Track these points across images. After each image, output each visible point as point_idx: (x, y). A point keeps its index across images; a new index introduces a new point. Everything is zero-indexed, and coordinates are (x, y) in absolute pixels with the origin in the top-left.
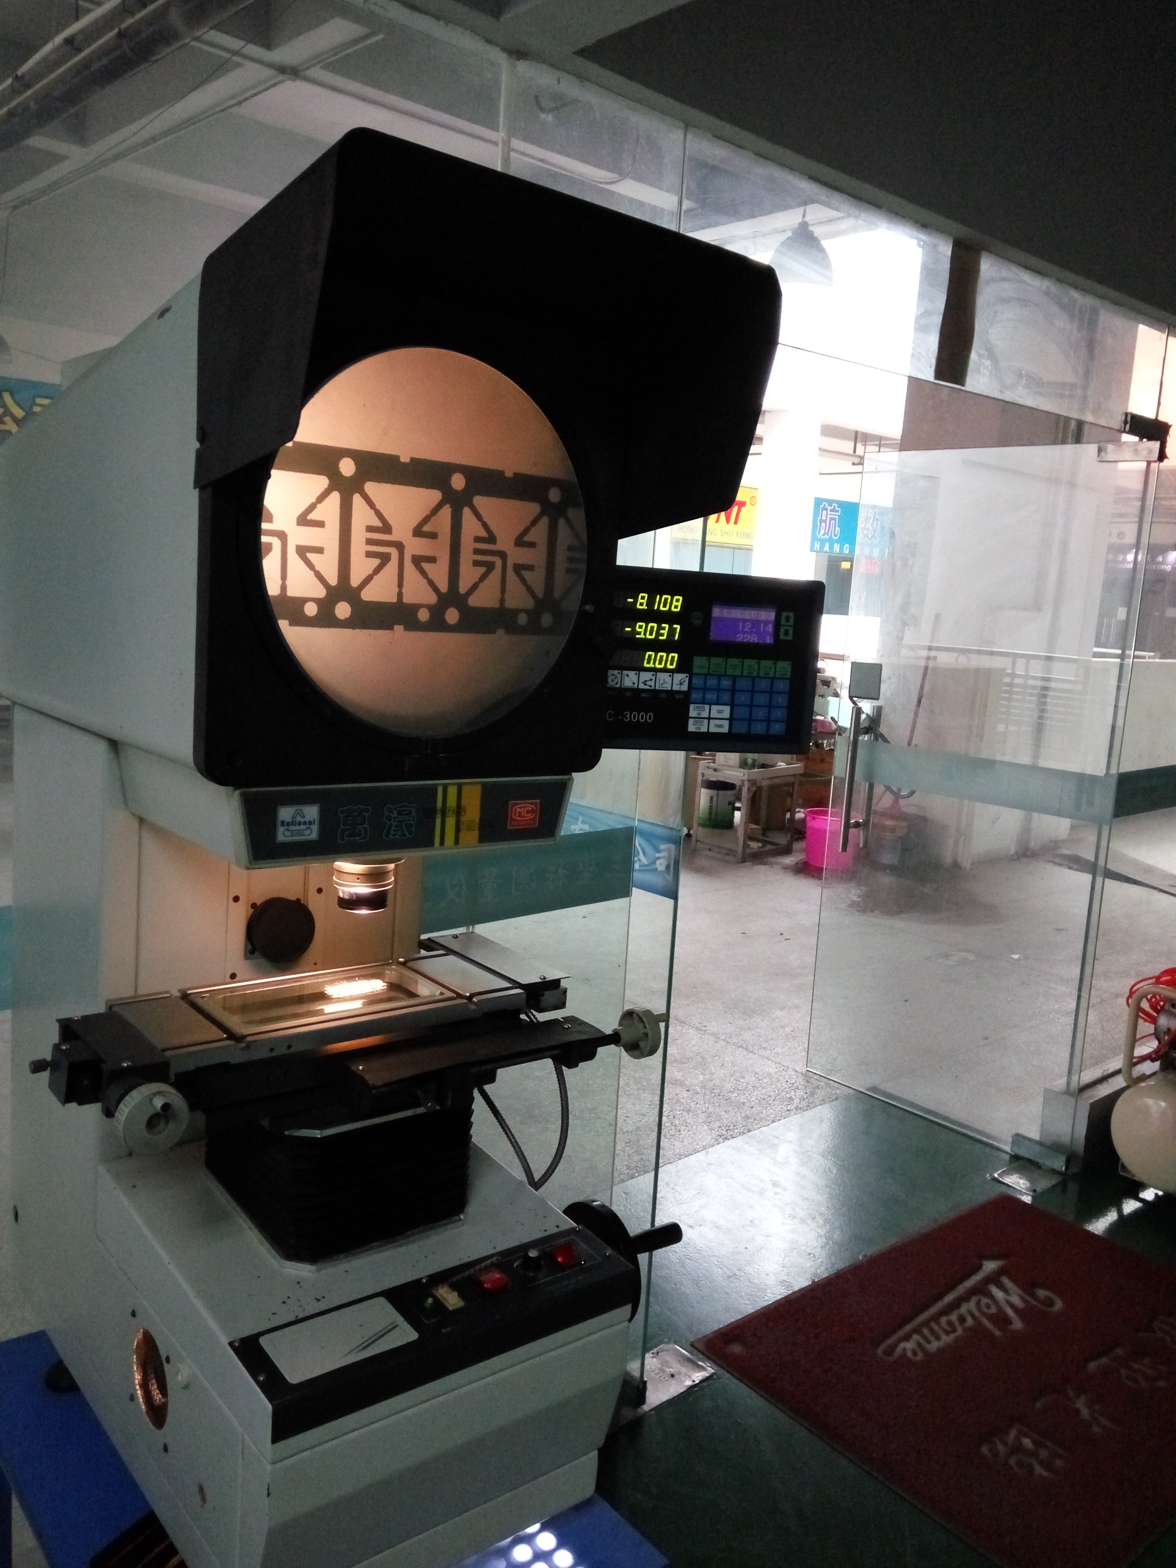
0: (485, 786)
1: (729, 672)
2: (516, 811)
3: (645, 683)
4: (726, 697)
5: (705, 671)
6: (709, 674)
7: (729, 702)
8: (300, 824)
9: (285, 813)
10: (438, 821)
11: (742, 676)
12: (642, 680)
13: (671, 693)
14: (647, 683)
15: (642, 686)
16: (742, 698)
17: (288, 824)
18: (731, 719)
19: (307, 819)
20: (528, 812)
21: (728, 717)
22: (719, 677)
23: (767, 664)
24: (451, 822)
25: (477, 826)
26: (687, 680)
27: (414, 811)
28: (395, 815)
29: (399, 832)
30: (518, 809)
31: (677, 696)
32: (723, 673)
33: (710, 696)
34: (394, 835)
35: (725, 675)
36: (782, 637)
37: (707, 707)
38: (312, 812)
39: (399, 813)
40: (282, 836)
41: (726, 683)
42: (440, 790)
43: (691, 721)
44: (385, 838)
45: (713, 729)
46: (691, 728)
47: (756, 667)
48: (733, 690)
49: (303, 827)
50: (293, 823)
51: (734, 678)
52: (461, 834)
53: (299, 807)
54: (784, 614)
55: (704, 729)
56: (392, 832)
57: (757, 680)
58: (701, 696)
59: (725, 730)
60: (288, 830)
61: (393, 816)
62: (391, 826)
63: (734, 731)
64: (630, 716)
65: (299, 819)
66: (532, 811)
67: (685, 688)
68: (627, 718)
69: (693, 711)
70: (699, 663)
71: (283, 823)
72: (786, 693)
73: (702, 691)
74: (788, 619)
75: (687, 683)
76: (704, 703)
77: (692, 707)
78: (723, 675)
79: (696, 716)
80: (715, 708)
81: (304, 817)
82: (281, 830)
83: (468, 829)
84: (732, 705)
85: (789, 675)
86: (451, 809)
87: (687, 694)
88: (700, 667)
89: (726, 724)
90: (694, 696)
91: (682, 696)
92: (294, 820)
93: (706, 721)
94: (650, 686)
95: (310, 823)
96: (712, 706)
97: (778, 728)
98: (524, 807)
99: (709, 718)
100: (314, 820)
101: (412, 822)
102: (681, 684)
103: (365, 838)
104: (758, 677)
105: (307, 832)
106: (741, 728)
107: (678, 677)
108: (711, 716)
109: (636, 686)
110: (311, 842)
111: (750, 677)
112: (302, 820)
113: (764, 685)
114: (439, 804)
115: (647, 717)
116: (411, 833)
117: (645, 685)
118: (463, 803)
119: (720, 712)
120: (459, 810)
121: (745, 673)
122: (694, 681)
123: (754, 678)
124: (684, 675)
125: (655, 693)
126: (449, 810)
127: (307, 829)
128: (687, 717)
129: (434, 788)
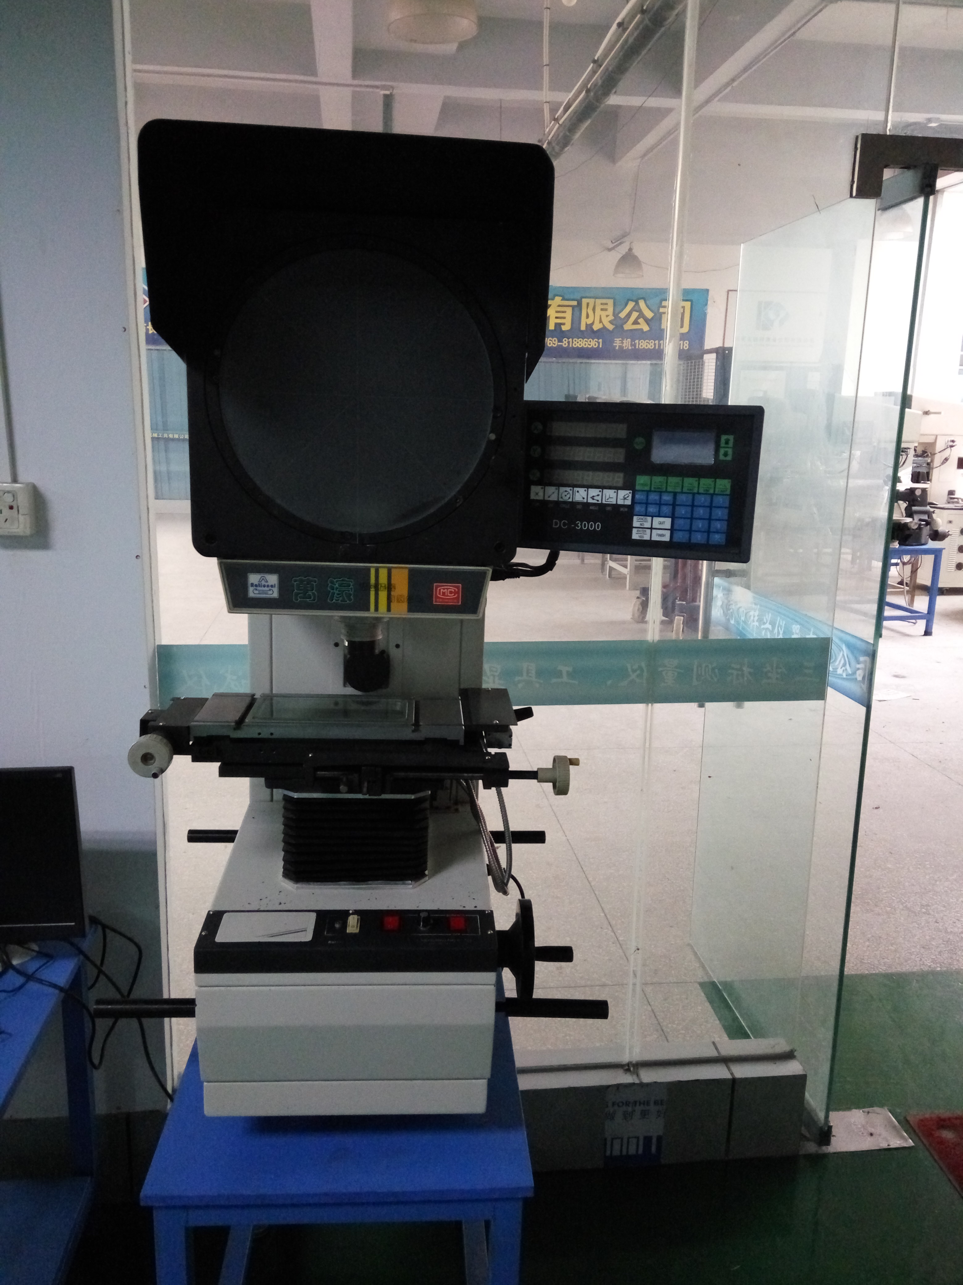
0: (411, 571)
1: (669, 489)
2: (440, 590)
3: (593, 498)
4: (666, 509)
5: (647, 488)
6: (650, 491)
7: (671, 516)
8: (264, 586)
9: (253, 578)
10: (372, 593)
11: (682, 492)
12: (590, 495)
13: (616, 507)
14: (595, 498)
15: (590, 501)
16: (682, 511)
17: (256, 586)
18: (672, 530)
19: (270, 584)
20: (451, 592)
21: (670, 528)
22: (661, 493)
23: (706, 482)
24: (383, 595)
25: (406, 600)
26: (631, 495)
27: (351, 584)
28: (337, 585)
29: (341, 599)
30: (442, 590)
31: (622, 509)
32: (664, 490)
33: (652, 509)
34: (336, 600)
35: (666, 492)
36: (722, 457)
37: (649, 519)
38: (273, 579)
39: (340, 585)
40: (252, 593)
41: (667, 498)
42: (373, 572)
43: (634, 531)
44: (328, 601)
45: (655, 538)
46: (635, 536)
47: (696, 484)
48: (674, 505)
49: (266, 588)
50: (259, 585)
51: (675, 494)
52: (392, 605)
53: (262, 575)
54: (724, 438)
55: (647, 537)
56: (335, 597)
57: (697, 496)
58: (643, 509)
59: (667, 538)
60: (256, 590)
61: (335, 586)
62: (334, 593)
63: (675, 540)
64: (581, 525)
65: (263, 583)
66: (455, 593)
67: (628, 502)
68: (578, 527)
69: (636, 522)
70: (642, 480)
71: (252, 585)
72: (726, 508)
73: (644, 506)
74: (727, 442)
75: (630, 498)
76: (646, 515)
77: (635, 518)
78: (664, 492)
79: (639, 526)
80: (657, 520)
81: (267, 582)
82: (251, 589)
83: (398, 601)
84: (673, 517)
85: (728, 492)
86: (383, 585)
87: (631, 507)
88: (642, 485)
89: (668, 533)
90: (637, 508)
91: (626, 510)
92: (260, 583)
93: (649, 531)
94: (598, 501)
95: (272, 586)
96: (654, 518)
97: (718, 538)
98: (447, 589)
99: (651, 528)
100: (275, 585)
101: (350, 592)
102: (625, 499)
103: (314, 600)
104: (698, 493)
105: (271, 592)
106: (681, 537)
107: (622, 493)
108: (653, 527)
109: (585, 501)
110: (274, 599)
111: (691, 493)
112: (266, 584)
113: (702, 499)
114: (373, 581)
115: (597, 526)
116: (350, 600)
117: (593, 499)
118: (393, 582)
119: (660, 523)
120: (390, 587)
121: (685, 490)
122: (637, 496)
123: (694, 494)
124: (628, 492)
125: (602, 506)
126: (381, 586)
127: (270, 590)
128: (631, 527)
129: (368, 569)
